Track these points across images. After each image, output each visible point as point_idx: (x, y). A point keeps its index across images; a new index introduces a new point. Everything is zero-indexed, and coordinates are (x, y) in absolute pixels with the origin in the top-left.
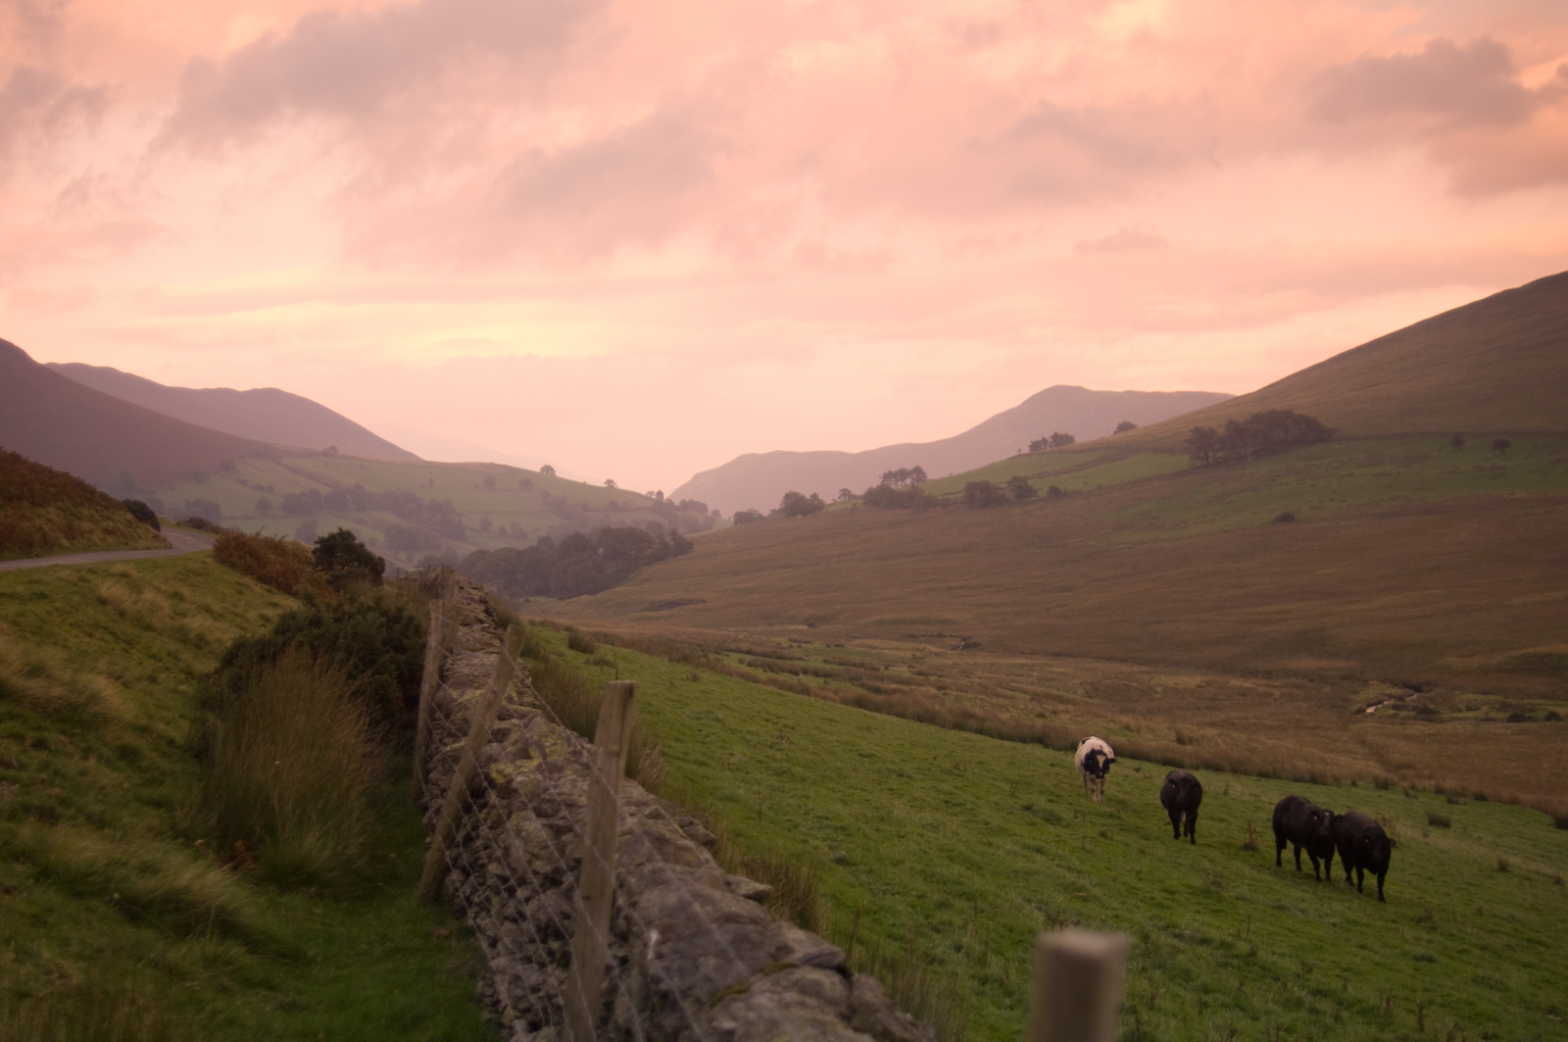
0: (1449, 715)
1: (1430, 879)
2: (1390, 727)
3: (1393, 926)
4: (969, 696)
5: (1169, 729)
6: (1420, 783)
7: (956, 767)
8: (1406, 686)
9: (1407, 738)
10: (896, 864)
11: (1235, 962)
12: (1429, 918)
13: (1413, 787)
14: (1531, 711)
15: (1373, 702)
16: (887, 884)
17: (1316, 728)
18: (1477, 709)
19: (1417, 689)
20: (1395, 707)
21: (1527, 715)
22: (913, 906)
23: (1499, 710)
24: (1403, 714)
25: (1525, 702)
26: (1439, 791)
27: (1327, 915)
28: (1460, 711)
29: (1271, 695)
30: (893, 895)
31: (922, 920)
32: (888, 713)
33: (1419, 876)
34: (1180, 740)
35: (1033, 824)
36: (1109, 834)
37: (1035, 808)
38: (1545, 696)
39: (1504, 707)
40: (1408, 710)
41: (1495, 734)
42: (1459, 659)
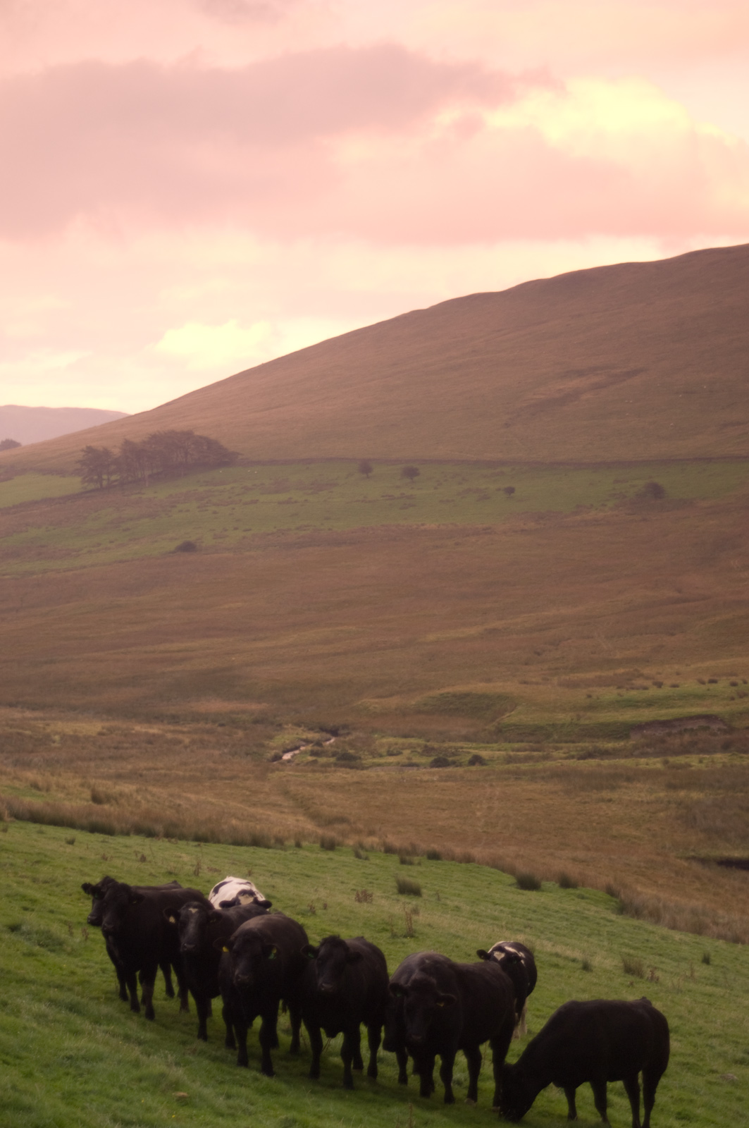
0: (369, 760)
2: (310, 775)
5: (82, 785)
8: (322, 729)
9: (332, 787)
14: (454, 754)
15: (289, 747)
17: (231, 778)
18: (399, 753)
19: (334, 732)
20: (313, 753)
21: (450, 759)
23: (422, 755)
24: (323, 760)
25: (446, 745)
28: (381, 756)
29: (180, 742)
34: (96, 799)
38: (466, 738)
39: (427, 751)
40: (327, 756)
41: (421, 781)
42: (376, 700)
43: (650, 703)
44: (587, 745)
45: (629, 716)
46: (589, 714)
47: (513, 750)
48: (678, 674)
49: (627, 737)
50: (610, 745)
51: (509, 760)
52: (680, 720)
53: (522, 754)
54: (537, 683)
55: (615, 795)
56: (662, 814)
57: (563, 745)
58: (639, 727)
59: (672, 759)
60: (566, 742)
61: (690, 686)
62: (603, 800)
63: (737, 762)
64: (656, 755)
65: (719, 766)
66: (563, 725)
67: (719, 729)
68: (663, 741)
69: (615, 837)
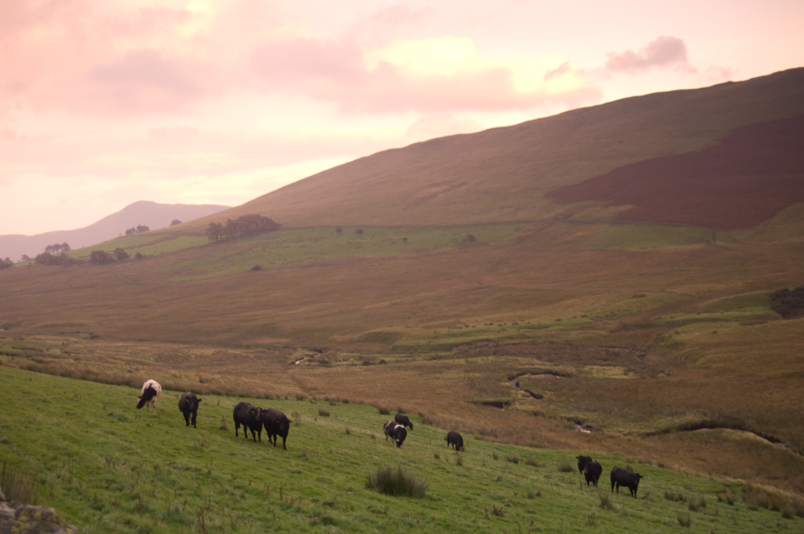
0: (335, 363)
1: (311, 439)
2: (306, 370)
3: (287, 460)
4: (92, 363)
5: (196, 375)
6: (317, 397)
7: (76, 396)
8: (315, 350)
9: (315, 375)
10: (34, 442)
11: (201, 477)
12: (304, 455)
13: (315, 399)
14: (373, 360)
15: (299, 358)
16: (26, 451)
17: (271, 372)
18: (348, 360)
19: (320, 351)
20: (309, 361)
21: (371, 362)
22: (39, 460)
23: (358, 360)
24: (313, 364)
25: (370, 356)
26: (327, 400)
27: (254, 456)
28: (340, 361)
29: (249, 357)
30: (30, 455)
31: (43, 466)
32: (46, 373)
33: (306, 438)
34: (201, 381)
35: (113, 422)
36: (151, 425)
37: (114, 414)
38: (379, 353)
39: (361, 358)
40: (316, 362)
41: (356, 372)
42: (340, 336)
43: (462, 335)
44: (433, 354)
45: (452, 341)
46: (435, 340)
47: (400, 357)
48: (476, 321)
49: (451, 350)
50: (443, 354)
51: (397, 362)
52: (475, 342)
53: (403, 359)
54: (412, 327)
55: (441, 376)
56: (461, 384)
57: (423, 354)
58: (457, 345)
59: (469, 359)
60: (424, 353)
61: (481, 326)
62: (436, 378)
63: (498, 360)
64: (463, 357)
65: (490, 362)
66: (423, 346)
67: (493, 346)
68: (467, 351)
69: (438, 394)
